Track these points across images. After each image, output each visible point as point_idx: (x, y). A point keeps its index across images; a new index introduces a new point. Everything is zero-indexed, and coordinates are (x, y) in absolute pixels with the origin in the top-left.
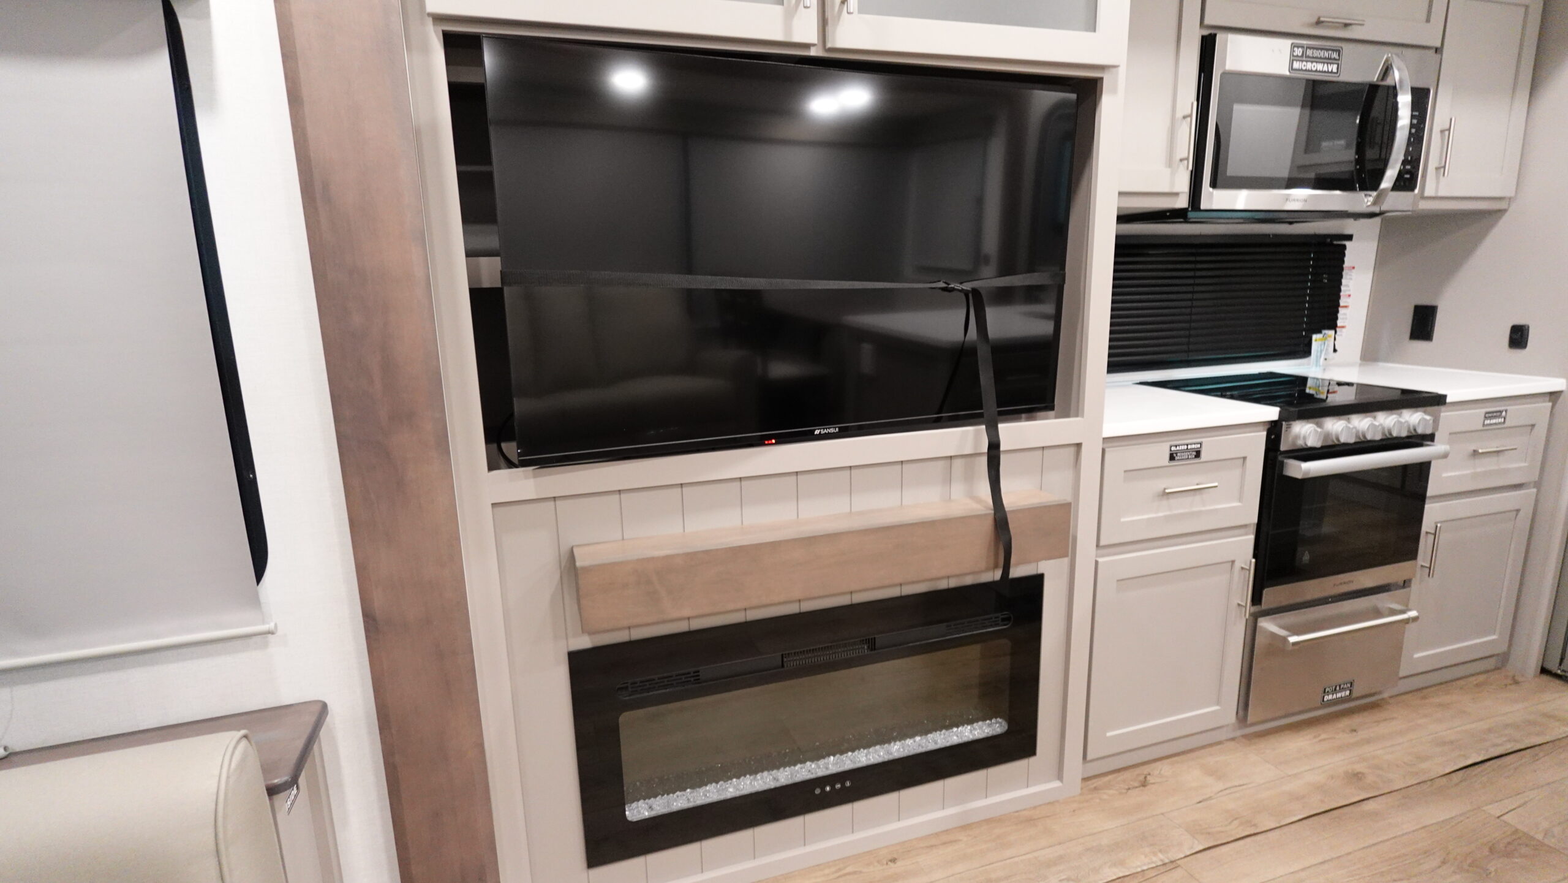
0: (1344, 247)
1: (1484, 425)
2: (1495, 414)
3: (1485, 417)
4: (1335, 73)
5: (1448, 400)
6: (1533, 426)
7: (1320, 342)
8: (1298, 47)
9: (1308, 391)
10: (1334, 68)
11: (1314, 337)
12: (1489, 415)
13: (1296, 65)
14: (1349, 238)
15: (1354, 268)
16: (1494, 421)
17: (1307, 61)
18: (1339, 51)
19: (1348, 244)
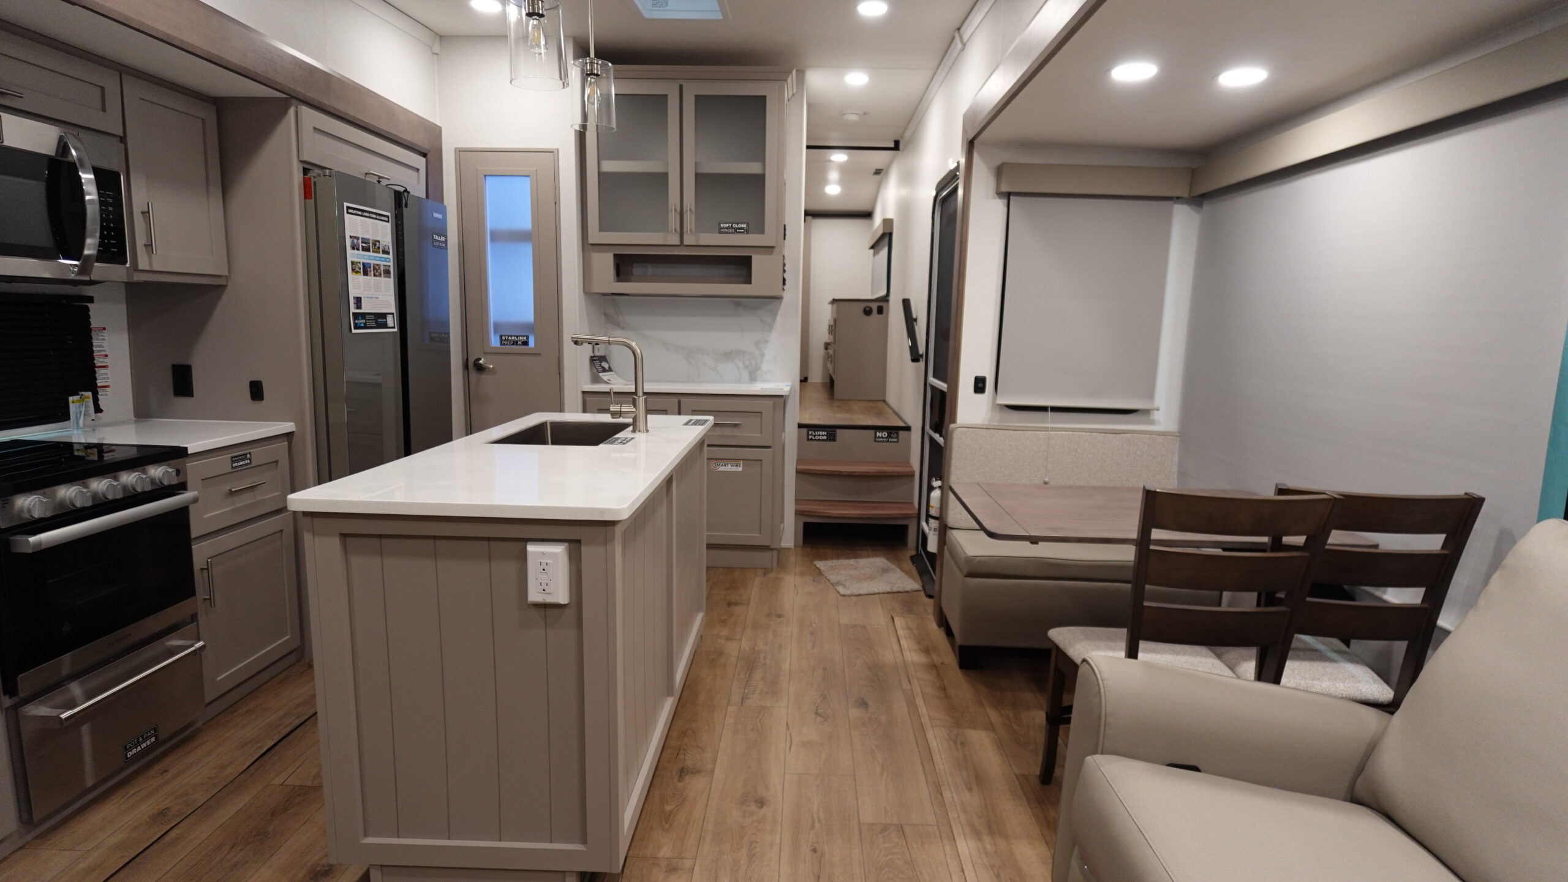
0: (88, 309)
1: (233, 468)
2: (240, 457)
3: (232, 461)
5: (190, 452)
6: (277, 462)
7: (78, 404)
9: (76, 453)
11: (71, 399)
12: (234, 459)
14: (91, 299)
15: (104, 329)
16: (241, 463)
19: (90, 305)
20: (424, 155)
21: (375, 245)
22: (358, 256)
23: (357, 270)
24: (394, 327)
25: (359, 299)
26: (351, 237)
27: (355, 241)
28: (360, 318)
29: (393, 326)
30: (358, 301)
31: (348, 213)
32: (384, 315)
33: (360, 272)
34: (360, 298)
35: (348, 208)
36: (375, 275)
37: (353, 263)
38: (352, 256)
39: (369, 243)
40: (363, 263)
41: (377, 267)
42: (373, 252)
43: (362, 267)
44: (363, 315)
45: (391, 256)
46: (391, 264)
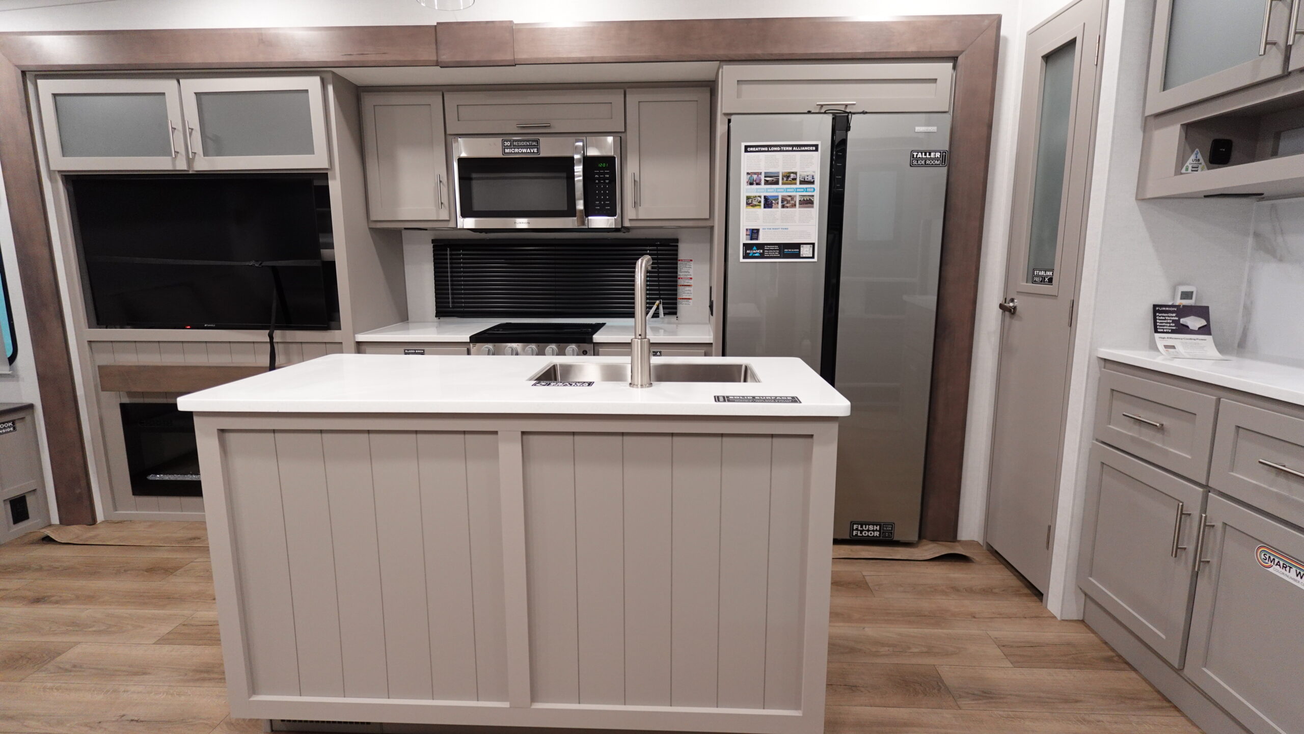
0: (677, 247)
4: (535, 153)
8: (507, 141)
10: (535, 150)
13: (507, 151)
14: (680, 240)
15: (691, 260)
17: (514, 148)
18: (537, 141)
19: (679, 244)
20: (954, 59)
21: (788, 177)
22: (757, 190)
23: (755, 203)
24: (813, 257)
25: (755, 231)
26: (748, 174)
27: (755, 177)
28: (755, 248)
29: (811, 256)
30: (754, 233)
31: (746, 151)
32: (798, 246)
33: (760, 206)
34: (758, 230)
35: (746, 147)
36: (783, 207)
37: (748, 198)
38: (746, 190)
39: (778, 176)
40: (765, 197)
41: (789, 199)
42: (783, 184)
43: (763, 200)
44: (761, 246)
45: (817, 185)
46: (816, 194)
